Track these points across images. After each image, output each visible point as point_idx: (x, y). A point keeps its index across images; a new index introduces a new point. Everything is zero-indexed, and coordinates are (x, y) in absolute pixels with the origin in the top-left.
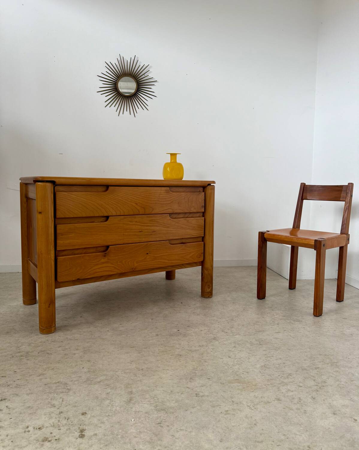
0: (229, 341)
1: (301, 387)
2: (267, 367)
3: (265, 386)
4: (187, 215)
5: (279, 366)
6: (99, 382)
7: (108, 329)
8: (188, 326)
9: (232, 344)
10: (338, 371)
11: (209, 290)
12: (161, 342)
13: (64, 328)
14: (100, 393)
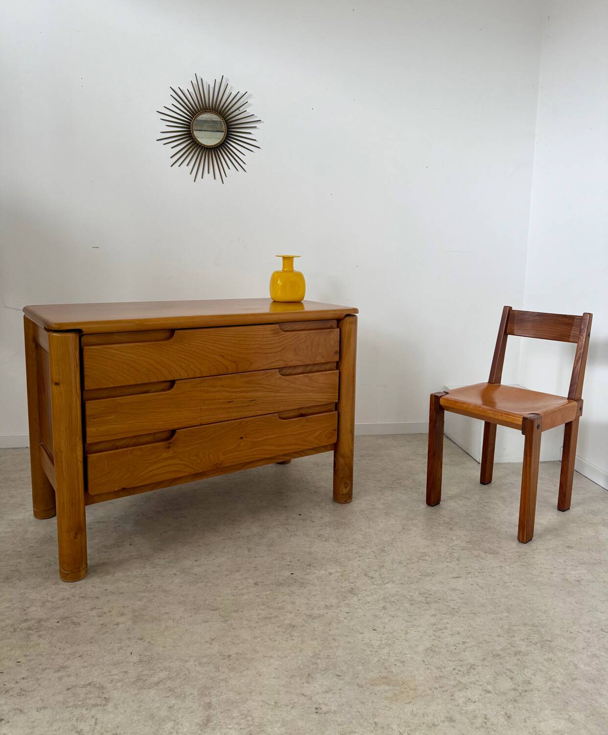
0: (375, 596)
1: (489, 692)
2: (435, 651)
3: (430, 692)
4: (309, 369)
5: (455, 649)
6: (157, 684)
7: (174, 571)
8: (307, 565)
9: (381, 602)
10: (551, 660)
11: (345, 491)
12: (261, 598)
13: (103, 567)
14: (158, 707)
